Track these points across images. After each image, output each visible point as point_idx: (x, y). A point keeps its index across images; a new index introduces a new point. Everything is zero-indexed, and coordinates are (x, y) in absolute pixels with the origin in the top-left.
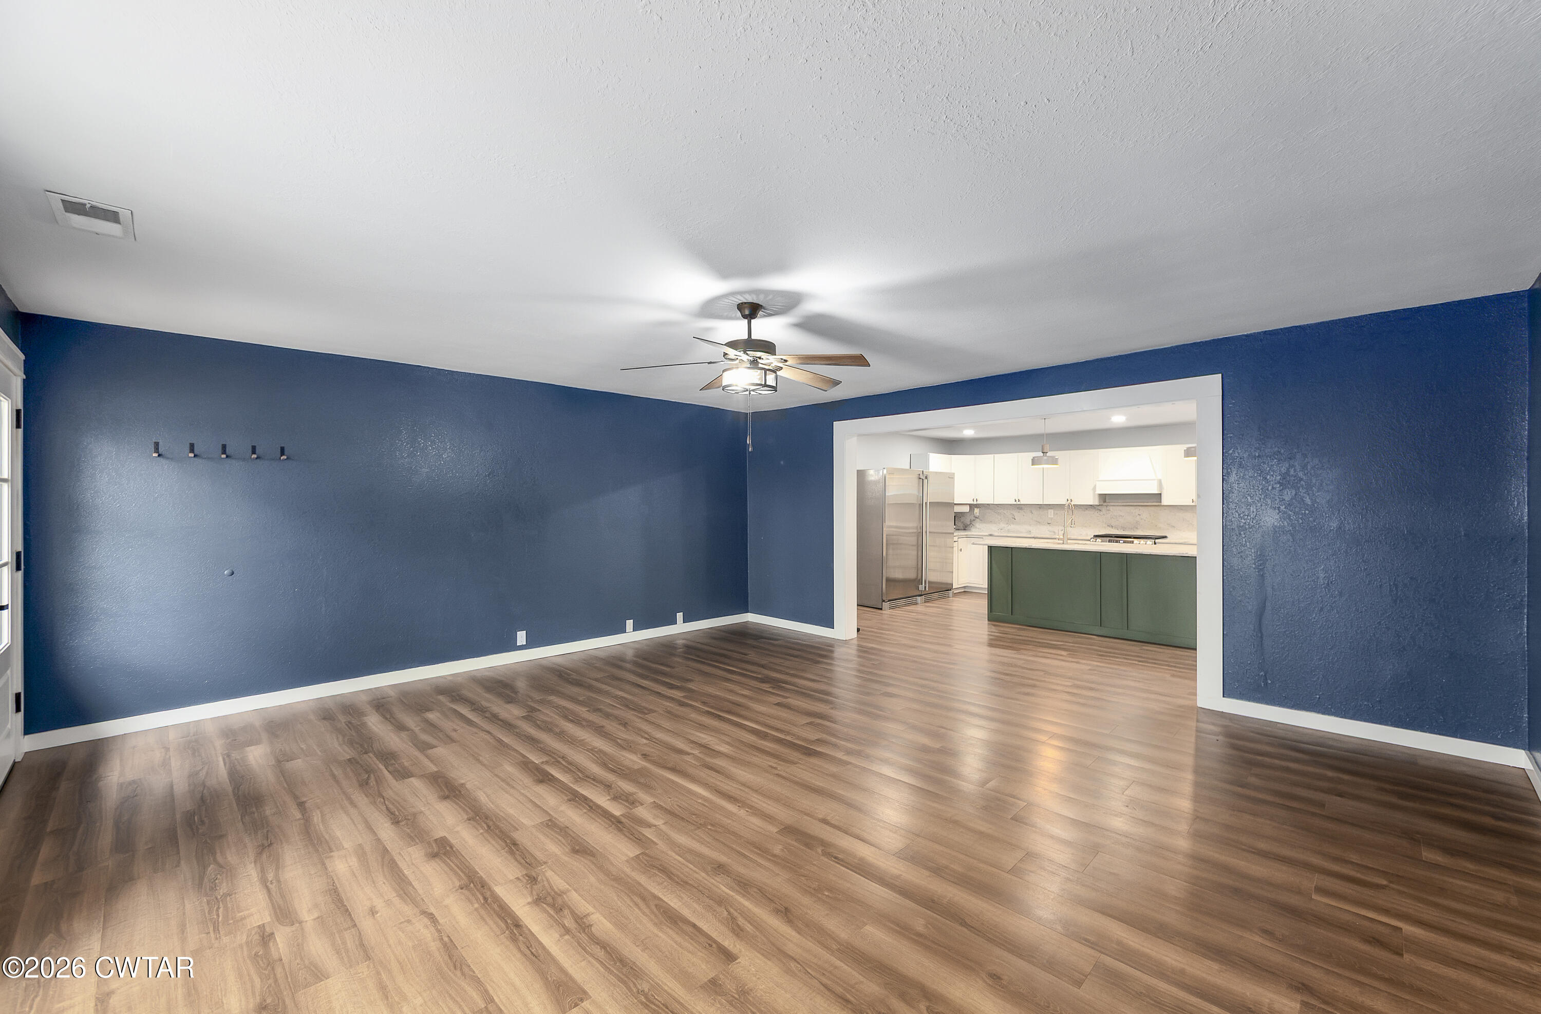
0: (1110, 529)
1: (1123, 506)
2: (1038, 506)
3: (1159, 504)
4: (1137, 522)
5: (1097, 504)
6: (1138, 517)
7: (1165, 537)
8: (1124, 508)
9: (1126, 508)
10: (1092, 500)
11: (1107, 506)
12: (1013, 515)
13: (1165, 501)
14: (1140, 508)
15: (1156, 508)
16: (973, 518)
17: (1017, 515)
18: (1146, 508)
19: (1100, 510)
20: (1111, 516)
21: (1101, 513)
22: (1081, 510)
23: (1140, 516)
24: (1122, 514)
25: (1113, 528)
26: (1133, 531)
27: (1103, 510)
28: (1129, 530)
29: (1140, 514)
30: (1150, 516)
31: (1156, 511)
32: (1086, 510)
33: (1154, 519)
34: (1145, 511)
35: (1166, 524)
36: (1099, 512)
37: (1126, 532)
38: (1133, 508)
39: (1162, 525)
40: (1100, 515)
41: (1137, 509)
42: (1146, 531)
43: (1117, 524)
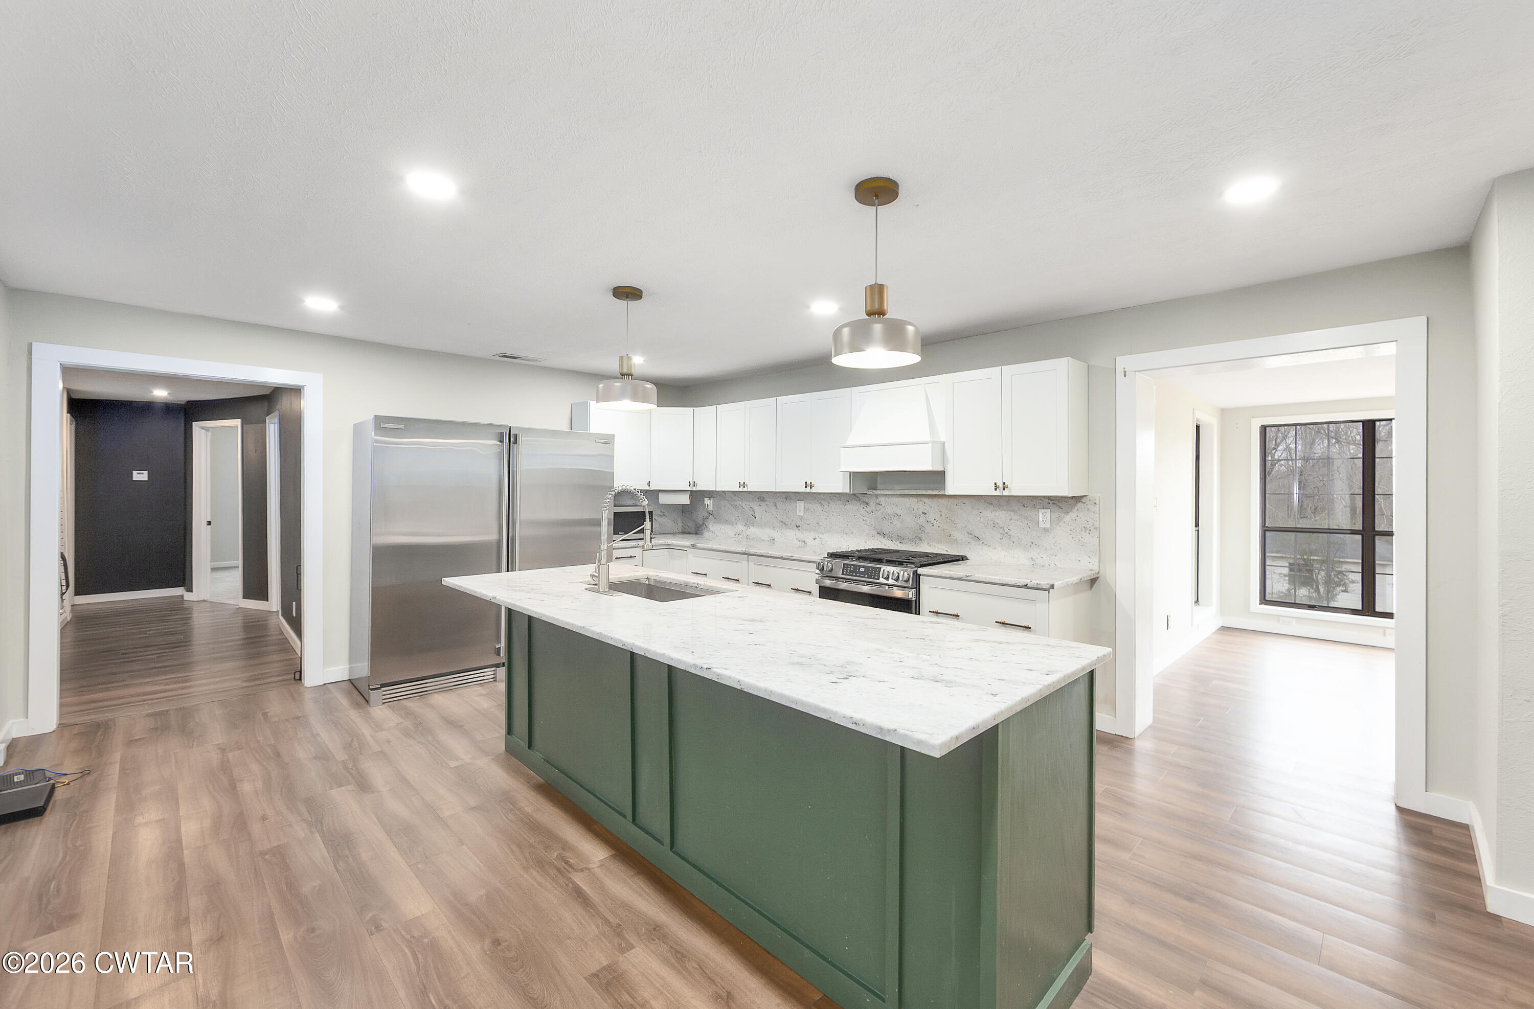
0: (880, 538)
3: (941, 493)
4: (921, 527)
5: (847, 491)
6: (923, 517)
7: (963, 558)
9: (906, 500)
10: (841, 486)
11: (877, 496)
12: (753, 510)
13: (952, 488)
14: (926, 500)
16: (706, 515)
17: (759, 509)
18: (935, 500)
19: (867, 504)
20: (883, 516)
21: (869, 509)
22: (840, 502)
23: (926, 515)
24: (899, 512)
25: (886, 538)
26: (914, 544)
27: (871, 503)
28: (909, 542)
29: (926, 512)
30: (941, 515)
31: (951, 506)
32: (847, 503)
33: (947, 522)
34: (933, 506)
35: (966, 533)
36: (865, 508)
37: (905, 546)
38: (915, 500)
39: (956, 535)
40: (866, 513)
41: (921, 502)
42: (935, 546)
43: (891, 530)
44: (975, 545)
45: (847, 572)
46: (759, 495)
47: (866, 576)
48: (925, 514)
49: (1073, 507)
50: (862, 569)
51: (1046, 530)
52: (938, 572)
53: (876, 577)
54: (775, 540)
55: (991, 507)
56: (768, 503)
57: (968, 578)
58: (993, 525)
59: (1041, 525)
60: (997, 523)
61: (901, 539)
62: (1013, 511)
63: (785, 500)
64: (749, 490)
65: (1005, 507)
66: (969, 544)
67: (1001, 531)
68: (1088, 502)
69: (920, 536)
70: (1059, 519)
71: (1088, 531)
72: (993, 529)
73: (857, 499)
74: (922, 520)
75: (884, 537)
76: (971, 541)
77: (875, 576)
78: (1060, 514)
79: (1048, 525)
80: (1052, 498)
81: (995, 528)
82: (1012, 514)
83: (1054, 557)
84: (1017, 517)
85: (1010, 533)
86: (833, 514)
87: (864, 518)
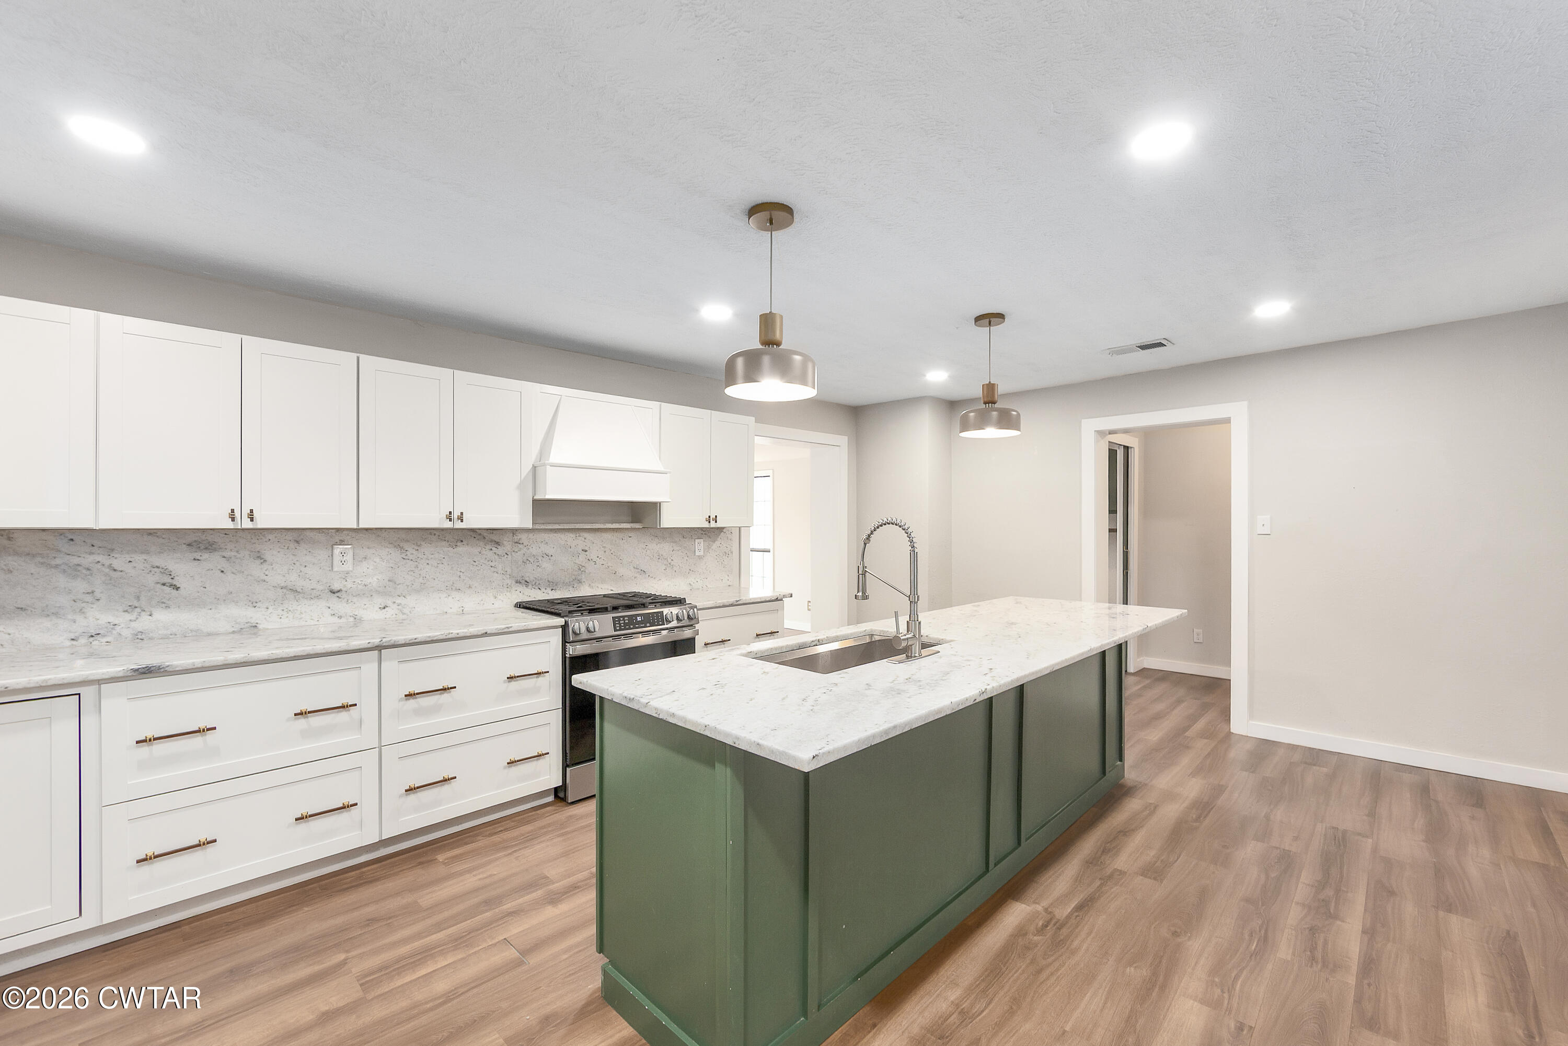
1: (551, 530)
2: (290, 536)
4: (581, 568)
5: (530, 526)
6: (583, 554)
8: (552, 535)
13: (668, 520)
14: (586, 535)
15: (616, 534)
18: (598, 534)
19: (498, 543)
20: (525, 558)
21: (500, 551)
22: (444, 543)
23: (587, 553)
24: (550, 551)
25: (530, 586)
26: (571, 588)
27: (505, 543)
28: (565, 587)
29: (586, 548)
30: (605, 551)
31: (616, 541)
32: (459, 544)
33: (612, 558)
34: (595, 541)
35: (632, 568)
36: (493, 549)
37: (559, 592)
38: (572, 535)
39: (622, 571)
40: (496, 557)
41: (580, 538)
42: (597, 587)
43: (538, 575)
44: (641, 579)
45: (620, 626)
46: (191, 538)
47: (648, 625)
48: (586, 551)
49: (718, 535)
50: (639, 619)
51: (700, 557)
52: (713, 603)
53: (661, 623)
54: (260, 627)
55: (656, 540)
56: (227, 554)
57: (738, 603)
58: (658, 557)
59: (697, 553)
60: (662, 555)
61: (553, 585)
62: (675, 542)
63: (292, 545)
64: (259, 526)
65: (668, 539)
66: (636, 579)
67: (665, 562)
68: (727, 532)
69: (579, 578)
70: (709, 547)
71: (727, 555)
72: (658, 561)
73: (478, 537)
74: (581, 559)
75: (527, 586)
76: (637, 575)
77: (658, 622)
78: (710, 542)
79: (702, 553)
80: (704, 529)
81: (660, 560)
82: (674, 544)
83: (706, 580)
84: (678, 548)
85: (672, 563)
86: (427, 562)
87: (493, 564)
